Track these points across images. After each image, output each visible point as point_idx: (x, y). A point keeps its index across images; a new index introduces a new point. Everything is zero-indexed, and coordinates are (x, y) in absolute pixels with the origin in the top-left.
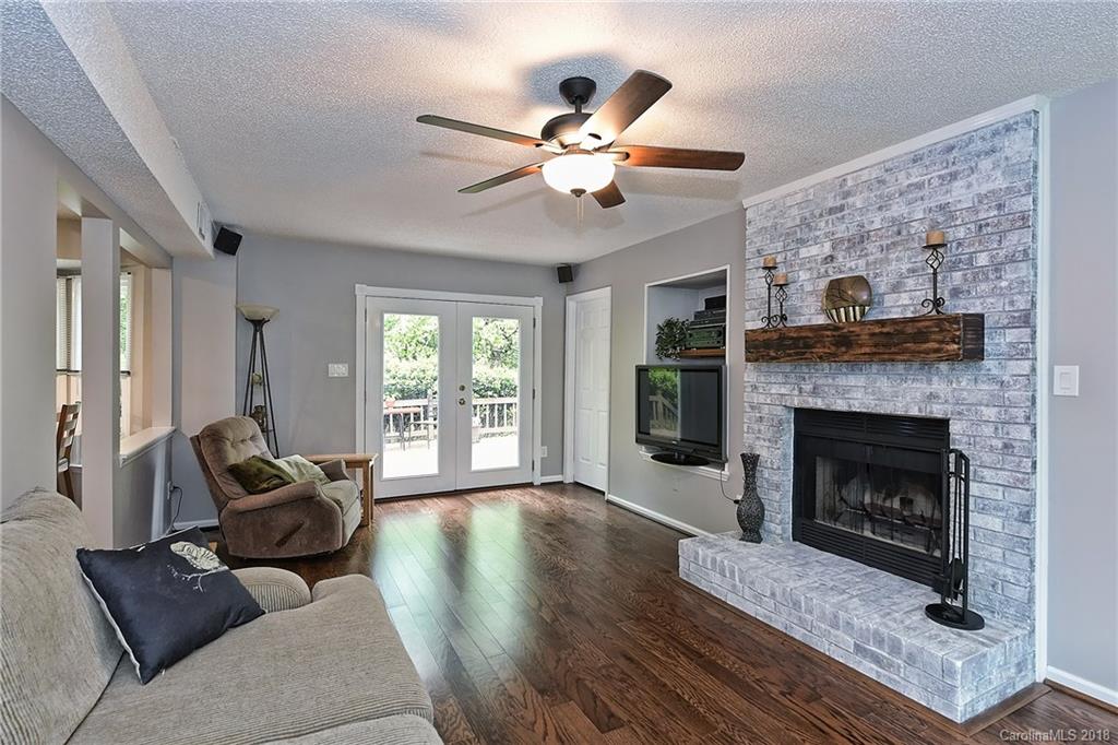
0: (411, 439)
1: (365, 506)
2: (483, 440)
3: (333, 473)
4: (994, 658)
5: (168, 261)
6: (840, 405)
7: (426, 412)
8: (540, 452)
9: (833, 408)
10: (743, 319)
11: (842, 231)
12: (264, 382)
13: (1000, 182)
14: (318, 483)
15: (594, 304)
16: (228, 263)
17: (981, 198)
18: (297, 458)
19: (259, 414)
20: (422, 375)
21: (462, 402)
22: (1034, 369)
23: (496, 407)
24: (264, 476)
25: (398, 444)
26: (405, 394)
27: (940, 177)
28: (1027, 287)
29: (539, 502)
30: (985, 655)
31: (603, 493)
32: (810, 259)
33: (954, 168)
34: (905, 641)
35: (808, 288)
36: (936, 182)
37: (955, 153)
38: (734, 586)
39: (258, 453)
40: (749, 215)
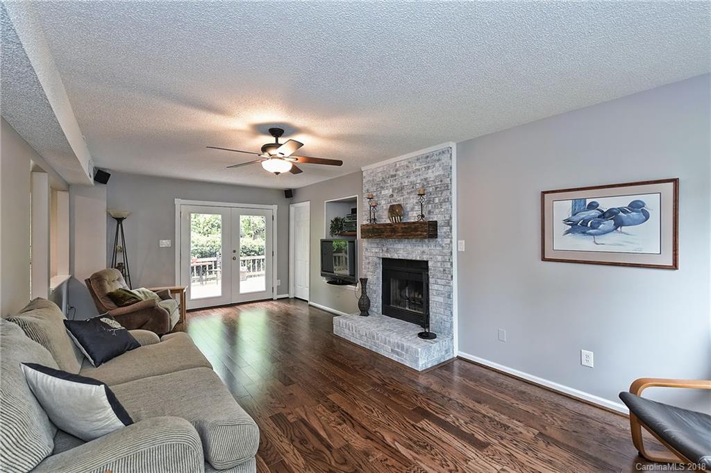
0: (207, 280)
1: (181, 313)
2: (249, 279)
3: (163, 296)
4: (435, 348)
5: (68, 187)
6: (396, 256)
7: (215, 265)
8: (276, 283)
9: (394, 257)
10: (362, 220)
11: (396, 185)
12: (123, 250)
13: (441, 172)
14: (157, 302)
15: (302, 210)
16: (102, 188)
17: (436, 177)
18: (143, 289)
19: (120, 267)
20: (213, 244)
21: (234, 259)
22: (451, 242)
23: (256, 261)
24: (127, 297)
25: (199, 283)
26: (203, 255)
27: (425, 167)
28: (449, 212)
29: (275, 307)
30: (431, 347)
31: (307, 301)
32: (385, 195)
33: (428, 165)
34: (405, 344)
35: (385, 208)
36: (424, 169)
37: (429, 159)
38: (353, 334)
39: (122, 287)
40: (364, 174)
